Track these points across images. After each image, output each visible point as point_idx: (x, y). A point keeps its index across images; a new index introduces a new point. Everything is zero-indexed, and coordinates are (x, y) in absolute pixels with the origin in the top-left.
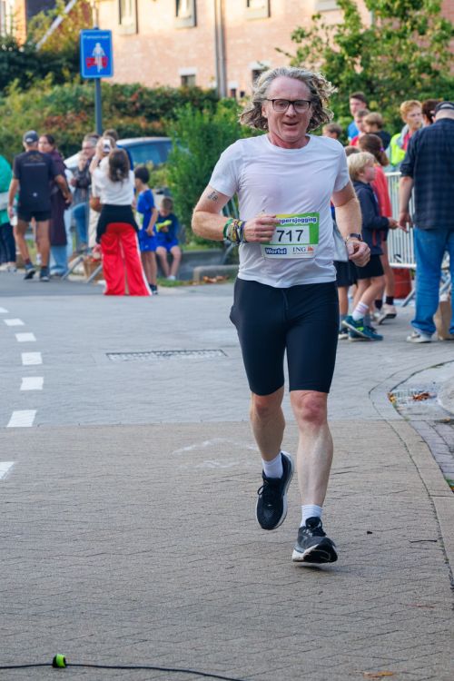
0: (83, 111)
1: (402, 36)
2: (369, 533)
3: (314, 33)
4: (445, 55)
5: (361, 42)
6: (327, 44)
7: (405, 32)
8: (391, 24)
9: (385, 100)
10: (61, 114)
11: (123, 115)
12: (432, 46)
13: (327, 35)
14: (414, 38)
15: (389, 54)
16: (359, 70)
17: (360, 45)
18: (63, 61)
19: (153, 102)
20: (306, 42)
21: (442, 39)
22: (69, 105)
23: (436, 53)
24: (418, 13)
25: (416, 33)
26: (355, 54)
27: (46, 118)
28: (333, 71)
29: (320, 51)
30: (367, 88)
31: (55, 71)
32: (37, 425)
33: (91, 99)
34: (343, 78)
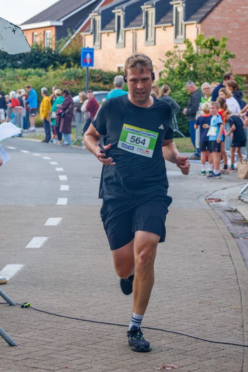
0: (78, 79)
1: (210, 56)
2: (202, 251)
3: (175, 53)
4: (227, 65)
5: (193, 58)
6: (180, 58)
7: (211, 54)
8: (205, 51)
9: (201, 81)
10: (69, 80)
11: (94, 82)
12: (222, 60)
13: (180, 54)
14: (214, 57)
15: (204, 63)
16: (192, 69)
18: (70, 58)
19: (106, 77)
20: (171, 57)
21: (226, 58)
22: (72, 77)
23: (223, 63)
24: (217, 47)
25: (216, 55)
26: (190, 62)
27: (63, 82)
28: (181, 69)
29: (177, 61)
30: (194, 76)
31: (67, 62)
32: (68, 204)
33: (81, 75)
34: (185, 71)
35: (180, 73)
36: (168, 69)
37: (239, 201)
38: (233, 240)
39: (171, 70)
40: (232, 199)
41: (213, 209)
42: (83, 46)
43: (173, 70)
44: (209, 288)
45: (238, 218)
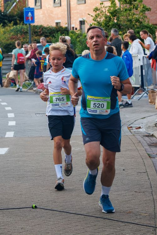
0: (23, 34)
1: (130, 10)
2: (124, 170)
3: (101, 9)
4: (144, 17)
5: (116, 12)
6: (105, 13)
7: (131, 9)
8: (126, 6)
9: (124, 31)
10: (16, 35)
11: (36, 36)
12: (140, 13)
13: (105, 9)
14: (134, 11)
15: (126, 16)
16: (116, 21)
17: (116, 13)
18: (16, 17)
19: (47, 31)
20: (98, 12)
21: (143, 11)
22: (19, 32)
23: (141, 16)
24: (135, 3)
25: (135, 9)
26: (114, 16)
27: (11, 37)
28: (107, 22)
29: (103, 15)
30: (118, 27)
31: (14, 21)
32: (15, 136)
33: (26, 30)
34: (110, 24)
35: (106, 25)
36: (96, 23)
37: (156, 127)
38: (149, 160)
39: (99, 22)
40: (150, 126)
41: (134, 135)
42: (27, 7)
43: (100, 23)
44: (128, 200)
45: (154, 142)
